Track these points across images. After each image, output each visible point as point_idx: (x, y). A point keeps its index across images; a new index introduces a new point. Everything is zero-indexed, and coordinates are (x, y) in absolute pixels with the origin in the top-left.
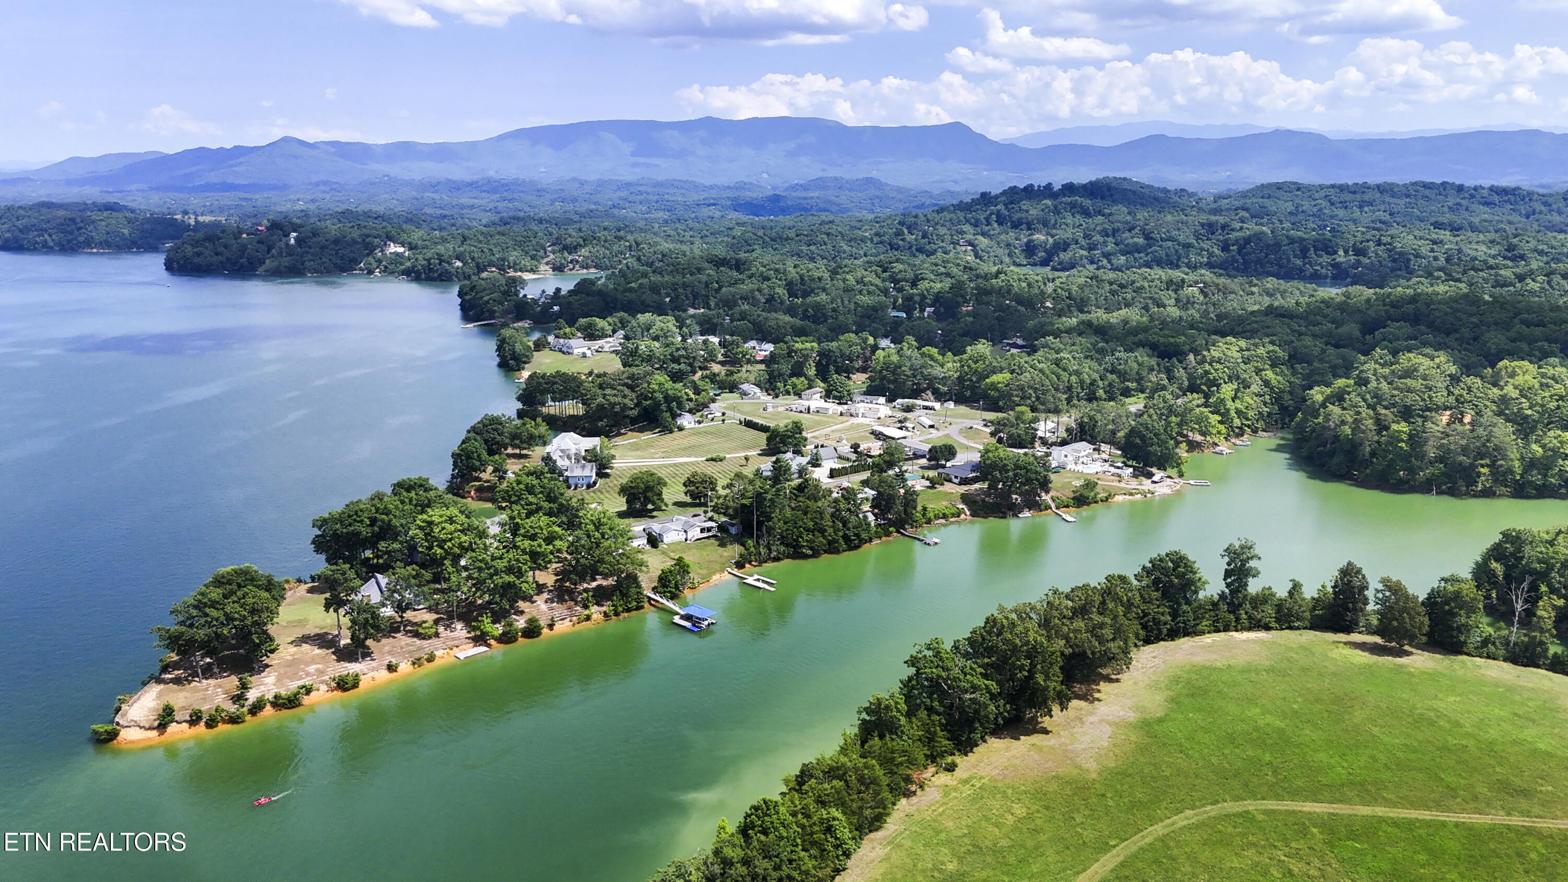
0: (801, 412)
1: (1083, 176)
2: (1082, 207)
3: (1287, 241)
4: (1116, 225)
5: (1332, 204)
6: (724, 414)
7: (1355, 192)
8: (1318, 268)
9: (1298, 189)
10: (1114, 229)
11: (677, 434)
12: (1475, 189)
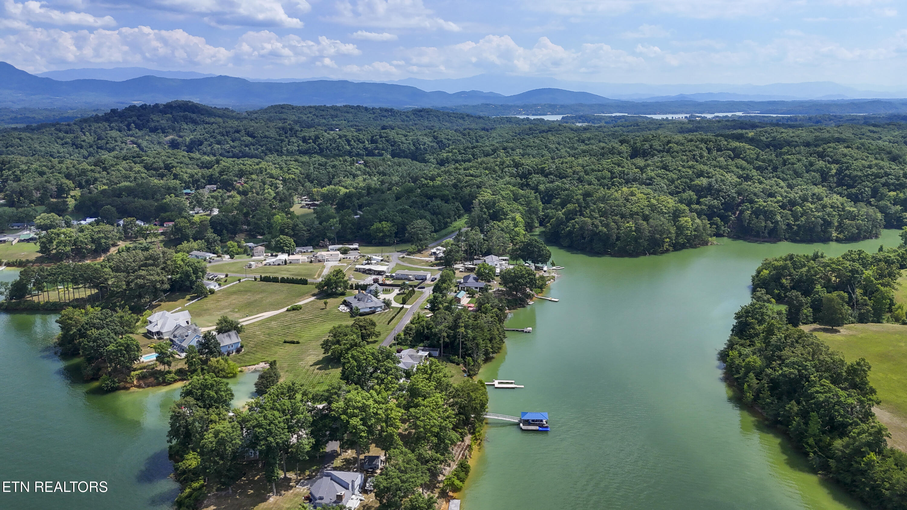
0: (279, 265)
1: (163, 100)
2: (191, 118)
3: (338, 137)
4: (228, 129)
5: (317, 117)
6: (227, 276)
7: (323, 110)
8: (359, 150)
9: (293, 109)
10: (226, 132)
11: (210, 297)
12: (373, 109)
